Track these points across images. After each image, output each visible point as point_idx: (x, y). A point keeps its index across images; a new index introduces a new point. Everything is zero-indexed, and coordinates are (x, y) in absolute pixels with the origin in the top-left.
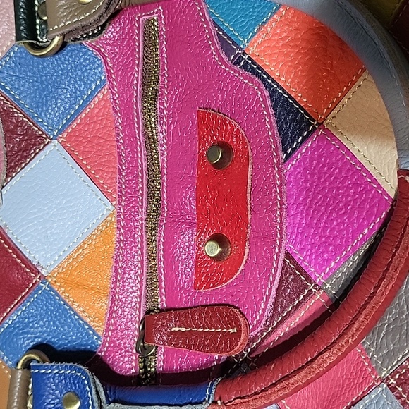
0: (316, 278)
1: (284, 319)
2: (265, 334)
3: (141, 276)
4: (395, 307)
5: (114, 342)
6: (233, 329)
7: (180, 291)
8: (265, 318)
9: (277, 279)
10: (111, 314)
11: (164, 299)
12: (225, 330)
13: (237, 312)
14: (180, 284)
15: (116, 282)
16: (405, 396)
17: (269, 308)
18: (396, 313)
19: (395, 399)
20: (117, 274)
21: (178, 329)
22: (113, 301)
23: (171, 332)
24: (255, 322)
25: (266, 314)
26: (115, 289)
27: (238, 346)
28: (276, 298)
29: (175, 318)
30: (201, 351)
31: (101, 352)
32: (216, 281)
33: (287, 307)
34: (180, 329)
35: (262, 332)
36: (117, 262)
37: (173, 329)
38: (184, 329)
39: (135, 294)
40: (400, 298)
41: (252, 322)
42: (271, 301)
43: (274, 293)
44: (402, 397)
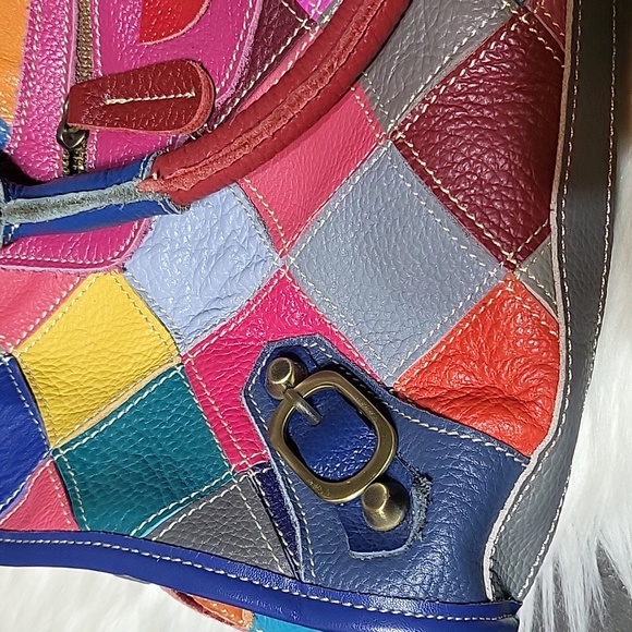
0: (310, 8)
1: (264, 75)
2: (238, 100)
3: (68, 36)
4: (411, 29)
5: (28, 134)
6: (190, 92)
7: (122, 47)
8: (237, 76)
9: (256, 14)
10: (24, 91)
11: (99, 63)
12: (180, 95)
13: (197, 66)
14: (121, 37)
15: (32, 44)
16: (417, 154)
17: (244, 60)
18: (411, 37)
19: (401, 159)
20: (34, 31)
21: (115, 101)
22: (27, 72)
23: (106, 106)
24: (223, 84)
25: (238, 69)
26: (31, 55)
27: (197, 116)
28: (255, 45)
29: (111, 84)
30: (145, 129)
31: (9, 149)
32: (171, 27)
33: (269, 57)
34: (118, 100)
35: (233, 97)
36: (33, 15)
37: (108, 102)
38: (123, 101)
39: (60, 63)
40: (417, 14)
41: (220, 83)
42: (247, 49)
43: (250, 37)
44: (413, 155)
